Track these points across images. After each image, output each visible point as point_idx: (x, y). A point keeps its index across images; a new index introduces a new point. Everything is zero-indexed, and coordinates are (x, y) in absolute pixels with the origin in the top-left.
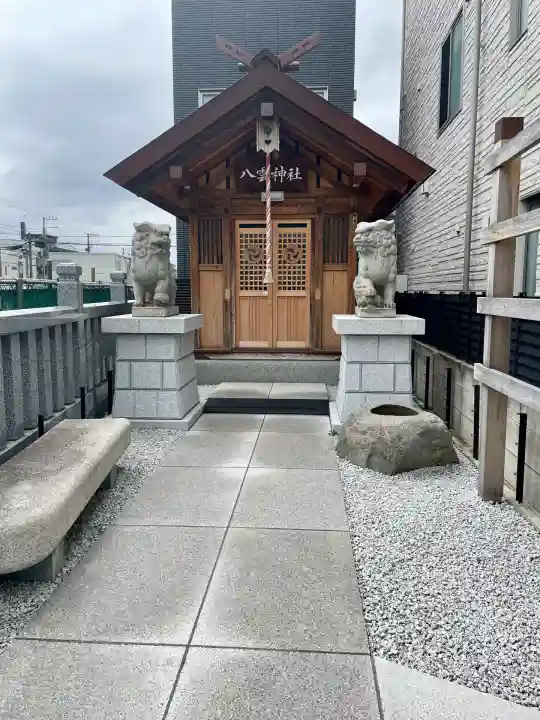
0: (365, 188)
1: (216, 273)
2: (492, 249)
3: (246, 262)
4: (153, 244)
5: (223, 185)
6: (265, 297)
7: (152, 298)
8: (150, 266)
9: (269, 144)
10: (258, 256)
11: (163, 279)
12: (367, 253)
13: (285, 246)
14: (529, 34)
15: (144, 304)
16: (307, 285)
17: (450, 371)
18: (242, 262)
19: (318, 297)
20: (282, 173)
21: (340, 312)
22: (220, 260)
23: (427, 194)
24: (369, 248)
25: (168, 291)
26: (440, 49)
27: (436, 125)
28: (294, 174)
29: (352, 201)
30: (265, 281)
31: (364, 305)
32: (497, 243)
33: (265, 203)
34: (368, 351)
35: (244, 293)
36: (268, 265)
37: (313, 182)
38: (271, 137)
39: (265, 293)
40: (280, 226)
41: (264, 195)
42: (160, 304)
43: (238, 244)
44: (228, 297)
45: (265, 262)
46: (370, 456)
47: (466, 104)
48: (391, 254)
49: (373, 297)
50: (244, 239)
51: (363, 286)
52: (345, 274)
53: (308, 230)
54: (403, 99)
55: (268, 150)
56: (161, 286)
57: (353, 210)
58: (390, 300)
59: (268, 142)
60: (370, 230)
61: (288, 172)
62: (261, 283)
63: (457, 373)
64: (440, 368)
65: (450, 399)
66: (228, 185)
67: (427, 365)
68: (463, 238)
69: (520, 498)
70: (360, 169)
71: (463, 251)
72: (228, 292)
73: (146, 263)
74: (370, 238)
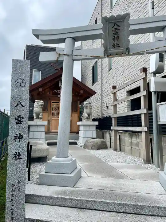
1: (46, 114)
4: (40, 105)
5: (49, 93)
7: (38, 117)
8: (39, 110)
10: (57, 109)
14: (112, 69)
17: (103, 133)
18: (53, 111)
19: (71, 119)
22: (47, 110)
24: (86, 107)
26: (92, 67)
27: (92, 83)
29: (78, 98)
32: (114, 105)
34: (87, 128)
35: (53, 118)
39: (58, 118)
41: (58, 96)
42: (41, 118)
43: (52, 107)
44: (49, 119)
46: (92, 147)
47: (99, 80)
50: (53, 105)
51: (85, 115)
52: (77, 114)
54: (82, 76)
56: (41, 114)
57: (79, 100)
58: (91, 118)
60: (87, 104)
63: (104, 133)
64: (100, 133)
65: (103, 138)
66: (50, 93)
67: (97, 133)
68: (100, 108)
69: (120, 150)
70: (82, 92)
71: (100, 110)
72: (49, 118)
73: (38, 109)
74: (87, 105)
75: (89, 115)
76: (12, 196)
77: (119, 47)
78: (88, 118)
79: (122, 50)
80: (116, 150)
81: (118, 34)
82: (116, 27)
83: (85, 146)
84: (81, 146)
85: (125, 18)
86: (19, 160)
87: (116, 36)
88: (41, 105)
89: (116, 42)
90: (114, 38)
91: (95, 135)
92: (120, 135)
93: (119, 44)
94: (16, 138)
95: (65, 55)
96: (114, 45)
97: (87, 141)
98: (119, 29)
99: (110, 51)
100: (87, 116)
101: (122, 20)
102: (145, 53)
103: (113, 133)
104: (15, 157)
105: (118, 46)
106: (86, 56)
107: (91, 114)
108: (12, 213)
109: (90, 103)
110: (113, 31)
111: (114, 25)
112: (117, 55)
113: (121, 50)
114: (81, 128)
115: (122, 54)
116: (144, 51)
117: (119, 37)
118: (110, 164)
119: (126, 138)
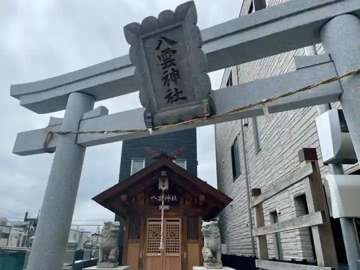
0: (205, 205)
1: (136, 244)
2: (258, 239)
3: (151, 238)
4: (112, 231)
5: (142, 202)
6: (159, 257)
7: (107, 258)
9: (164, 186)
10: (157, 235)
11: (114, 248)
12: (208, 236)
13: (169, 230)
14: (262, 150)
15: (103, 261)
16: (180, 251)
18: (149, 238)
19: (185, 257)
20: (169, 198)
21: (196, 265)
22: (139, 237)
23: (232, 206)
24: (208, 234)
25: (115, 254)
26: (230, 149)
27: (232, 177)
28: (174, 198)
29: (199, 210)
30: (160, 248)
31: (208, 262)
32: (258, 236)
33: (161, 210)
35: (149, 254)
36: (161, 240)
37: (182, 202)
38: (165, 184)
39: (159, 254)
40: (168, 221)
41: (160, 207)
42: (111, 261)
43: (148, 229)
44: (141, 256)
45: (160, 238)
47: (243, 171)
48: (218, 237)
49: (212, 258)
50: (151, 227)
51: (207, 252)
52: (197, 245)
53: (180, 223)
55: (164, 189)
56: (112, 252)
57: (200, 214)
58: (219, 259)
60: (208, 226)
61: (171, 197)
62: (157, 249)
66: (145, 202)
70: (202, 198)
72: (141, 254)
73: (107, 240)
74: (208, 230)
75: (214, 253)
77: (185, 98)
79: (193, 107)
81: (174, 65)
82: (165, 46)
85: (183, 19)
87: (170, 71)
88: (114, 232)
89: (172, 86)
90: (168, 75)
93: (181, 92)
96: (169, 97)
98: (174, 52)
99: (160, 114)
100: (209, 254)
101: (178, 24)
102: (266, 110)
105: (181, 96)
106: (103, 132)
110: (159, 58)
111: (161, 42)
113: (191, 108)
116: (261, 103)
117: (177, 71)
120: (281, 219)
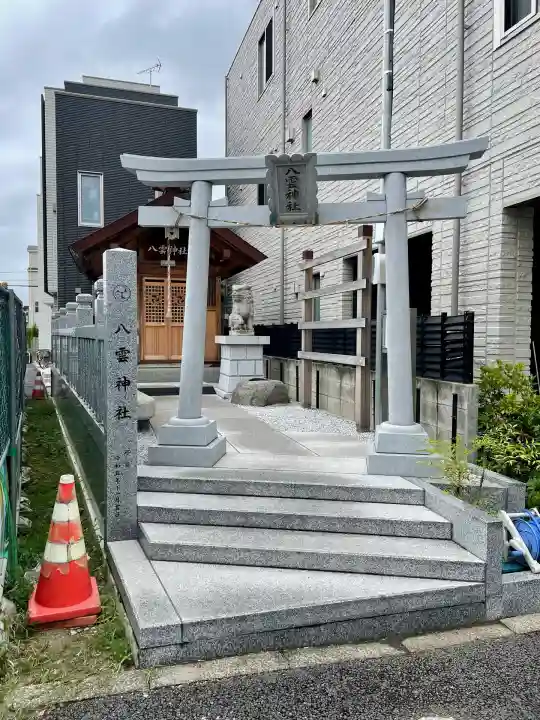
2: (303, 303)
3: (150, 304)
6: (163, 327)
10: (158, 300)
12: (239, 301)
13: (176, 294)
17: (281, 365)
18: (147, 304)
20: (175, 250)
28: (183, 251)
29: (218, 269)
30: (166, 316)
31: (236, 330)
32: (306, 300)
33: (166, 267)
34: (241, 353)
35: (148, 324)
39: (163, 324)
40: (173, 281)
41: (165, 262)
43: (145, 292)
45: (163, 304)
46: (252, 399)
50: (149, 289)
51: (236, 319)
55: (173, 237)
57: (219, 274)
58: (250, 326)
59: (172, 233)
61: (179, 249)
62: (163, 318)
63: (285, 364)
64: (275, 365)
65: (282, 379)
67: (267, 365)
68: (279, 293)
69: (318, 407)
70: (227, 253)
71: (278, 301)
74: (240, 294)
75: (246, 319)
76: (117, 473)
77: (300, 209)
78: (243, 328)
79: (305, 216)
80: (307, 405)
81: (296, 187)
82: (292, 174)
83: (236, 398)
84: (225, 398)
85: (307, 162)
86: (125, 420)
87: (293, 189)
89: (292, 200)
90: (290, 193)
91: (260, 371)
92: (318, 372)
93: (298, 205)
94: (118, 385)
95: (193, 217)
96: (289, 206)
97: (239, 386)
98: (297, 179)
99: (282, 217)
100: (241, 321)
101: (304, 163)
103: (302, 367)
104: (119, 414)
105: (297, 207)
107: (252, 317)
108: (117, 500)
109: (249, 289)
110: (287, 181)
111: (289, 171)
112: (295, 223)
113: (303, 216)
114: (226, 353)
115: (305, 223)
117: (297, 192)
118: (286, 433)
119: (330, 378)
120: (324, 284)
